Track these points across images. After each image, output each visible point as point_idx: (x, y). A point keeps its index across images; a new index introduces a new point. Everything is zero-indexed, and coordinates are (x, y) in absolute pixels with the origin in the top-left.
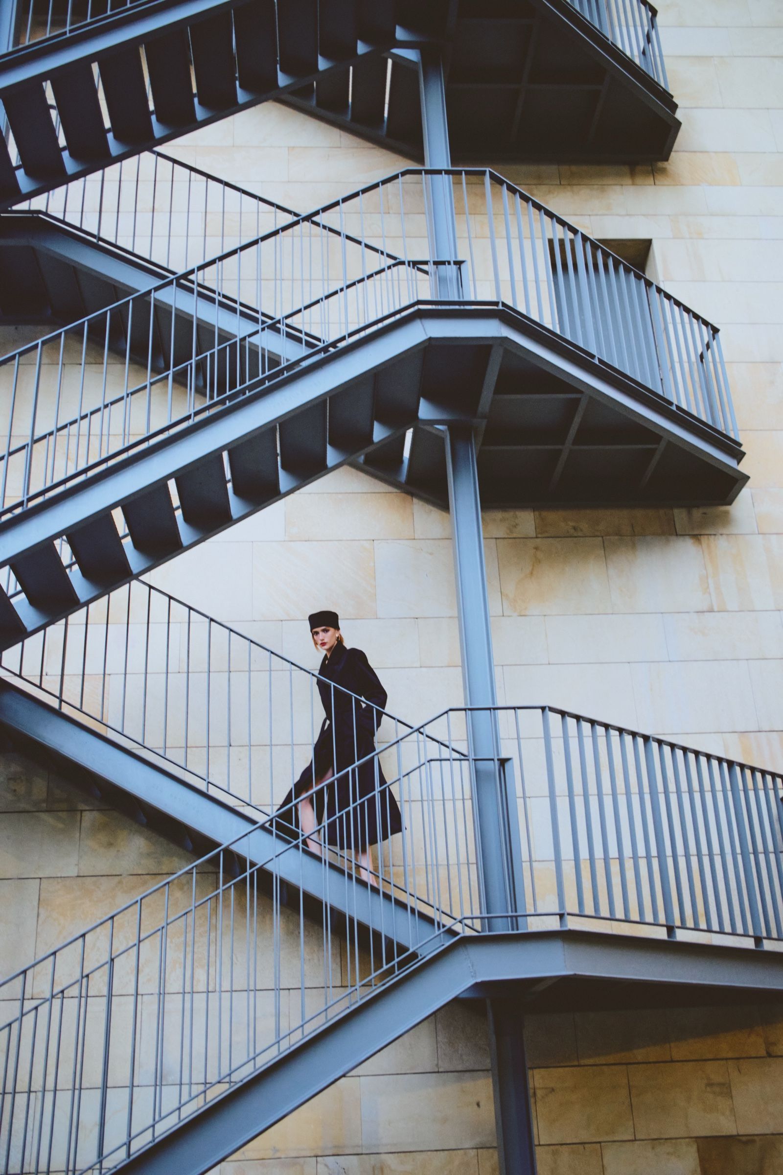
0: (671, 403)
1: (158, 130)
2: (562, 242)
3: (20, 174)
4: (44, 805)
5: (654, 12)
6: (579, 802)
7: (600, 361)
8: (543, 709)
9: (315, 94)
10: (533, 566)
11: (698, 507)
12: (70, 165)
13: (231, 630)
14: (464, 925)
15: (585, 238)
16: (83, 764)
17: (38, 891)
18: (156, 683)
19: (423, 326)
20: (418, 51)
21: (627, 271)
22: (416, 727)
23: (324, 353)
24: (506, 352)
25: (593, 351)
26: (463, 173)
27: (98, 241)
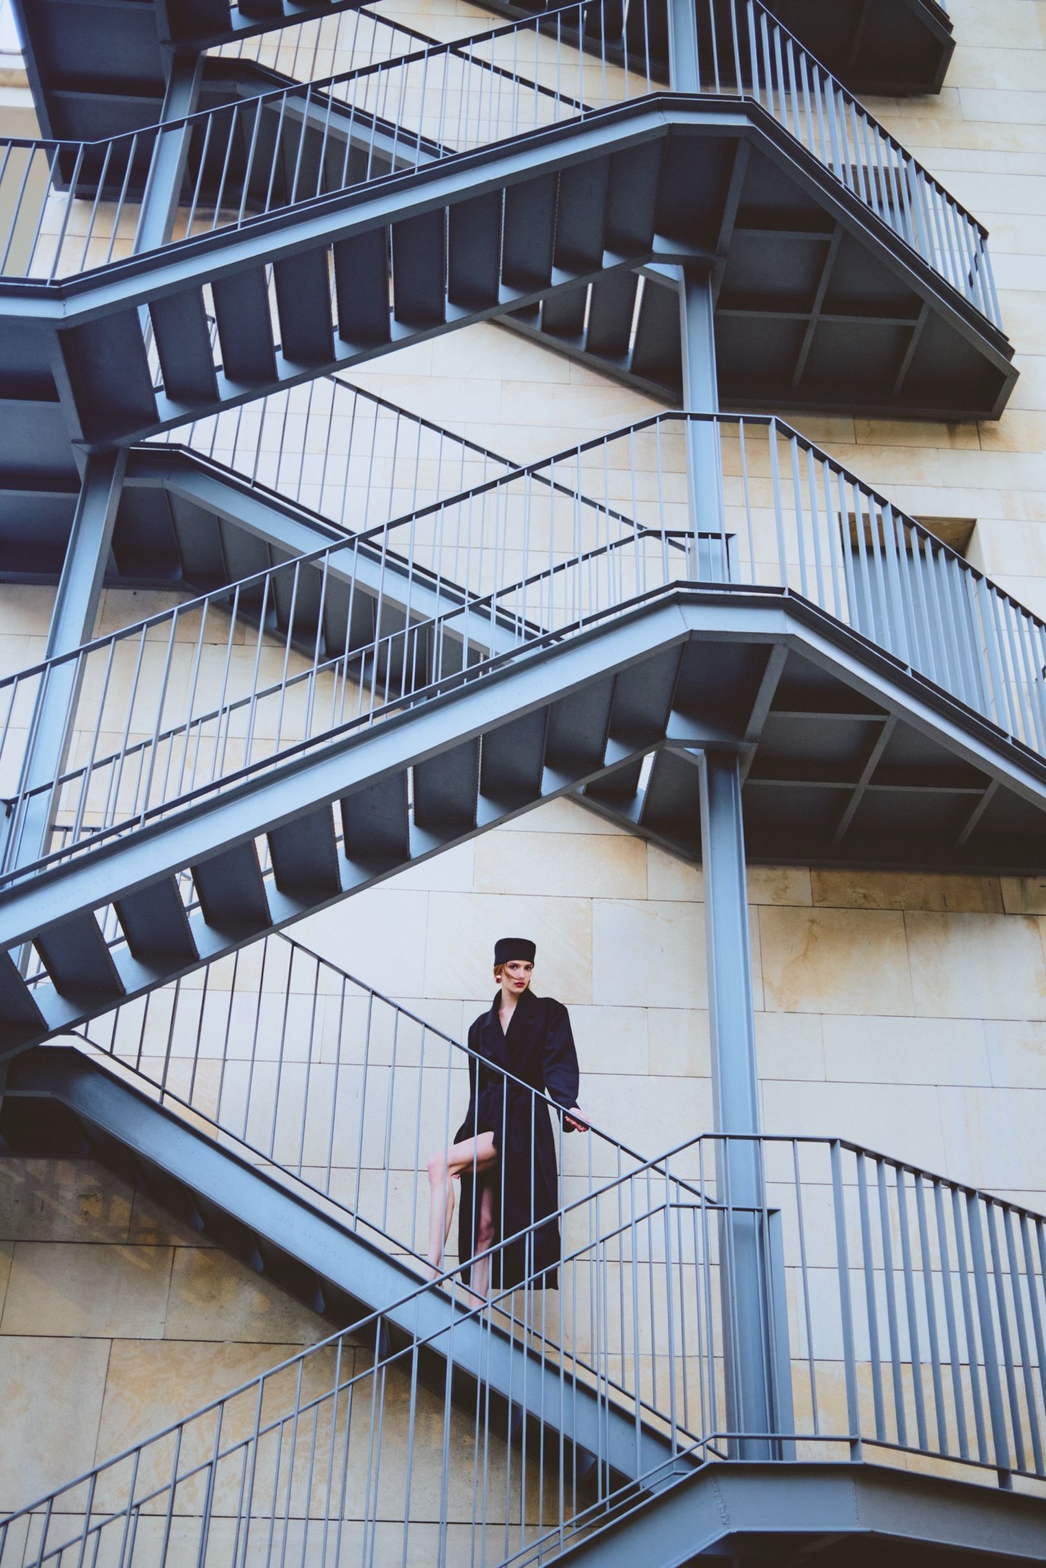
0: (1006, 735)
1: (341, 350)
2: (866, 517)
3: (161, 398)
4: (125, 1236)
5: (984, 234)
6: (879, 1278)
7: (914, 673)
8: (833, 1142)
9: (540, 315)
10: (808, 944)
11: (1034, 876)
12: (225, 389)
13: (400, 1009)
14: (706, 1448)
15: (896, 513)
16: (188, 1183)
17: (107, 1358)
18: (294, 1075)
19: (682, 615)
20: (681, 268)
21: (950, 557)
22: (650, 1160)
23: (544, 647)
24: (792, 653)
25: (906, 661)
26: (741, 420)
27: (253, 486)
